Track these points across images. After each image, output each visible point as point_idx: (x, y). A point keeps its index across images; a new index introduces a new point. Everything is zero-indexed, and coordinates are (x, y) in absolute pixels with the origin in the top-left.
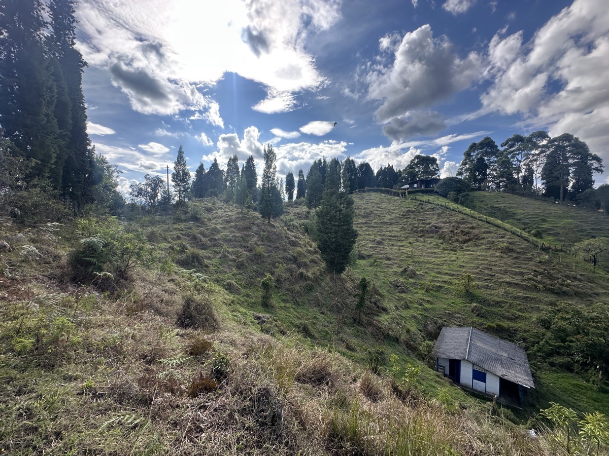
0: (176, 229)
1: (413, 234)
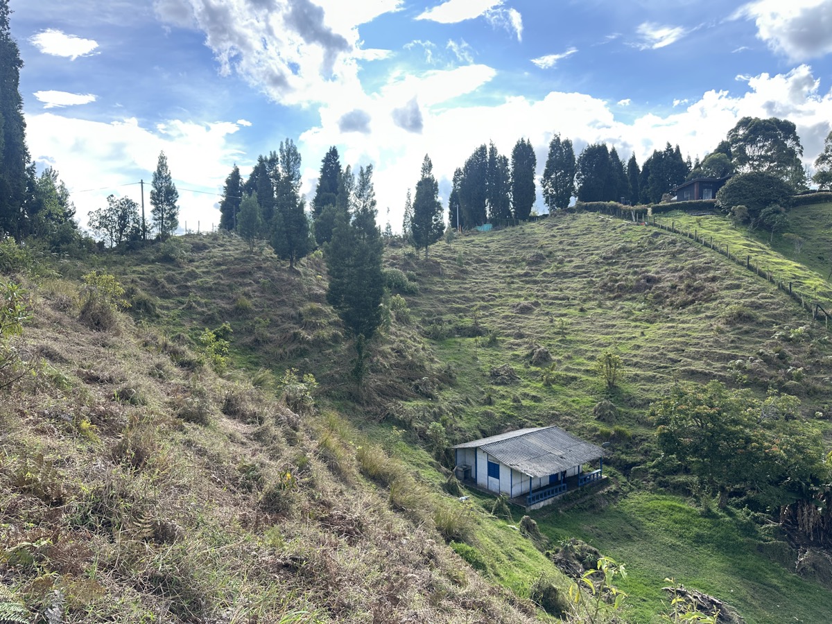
0: (134, 272)
1: (602, 293)
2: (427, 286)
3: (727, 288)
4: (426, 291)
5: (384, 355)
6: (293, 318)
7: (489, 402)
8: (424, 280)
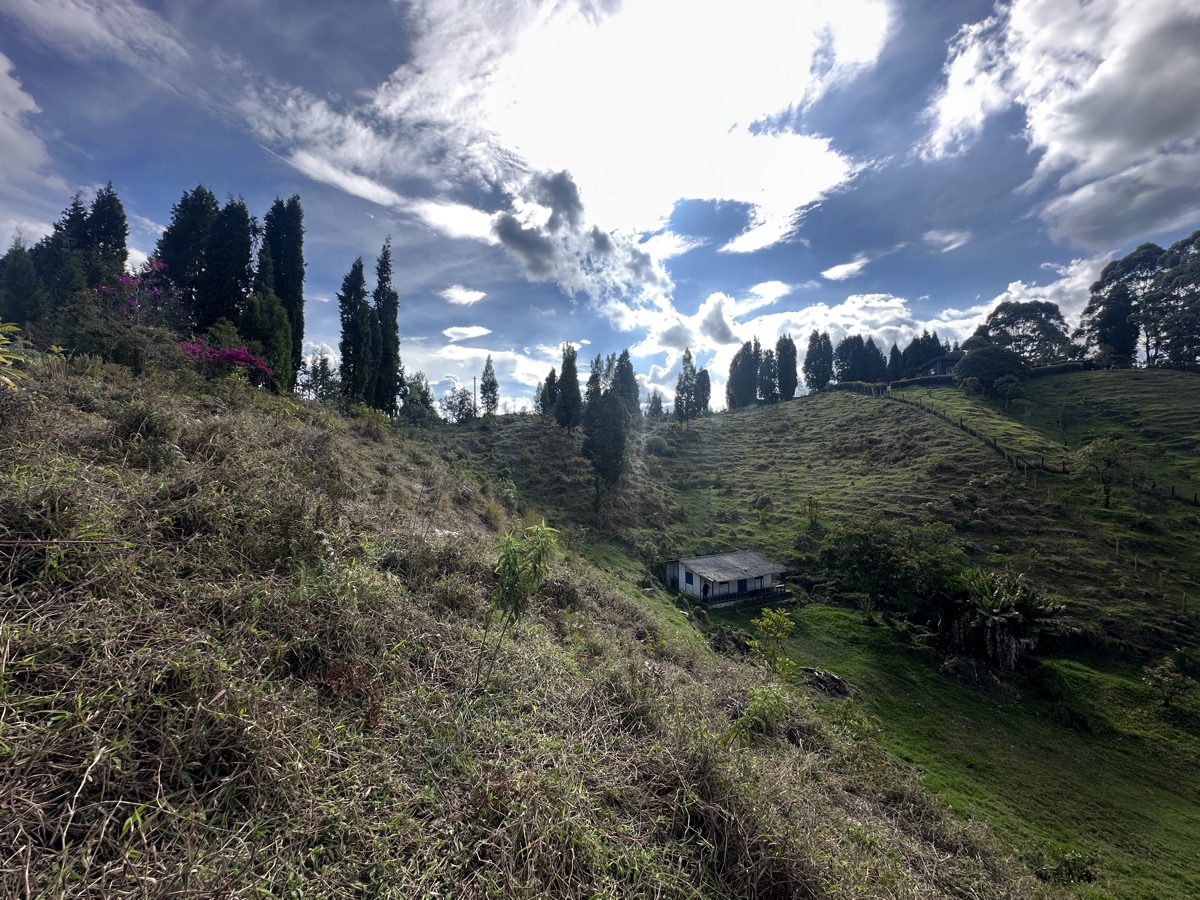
0: (460, 436)
1: (830, 454)
2: (685, 450)
3: (937, 445)
4: (682, 454)
5: (627, 496)
6: (560, 467)
7: (710, 535)
8: (682, 445)
